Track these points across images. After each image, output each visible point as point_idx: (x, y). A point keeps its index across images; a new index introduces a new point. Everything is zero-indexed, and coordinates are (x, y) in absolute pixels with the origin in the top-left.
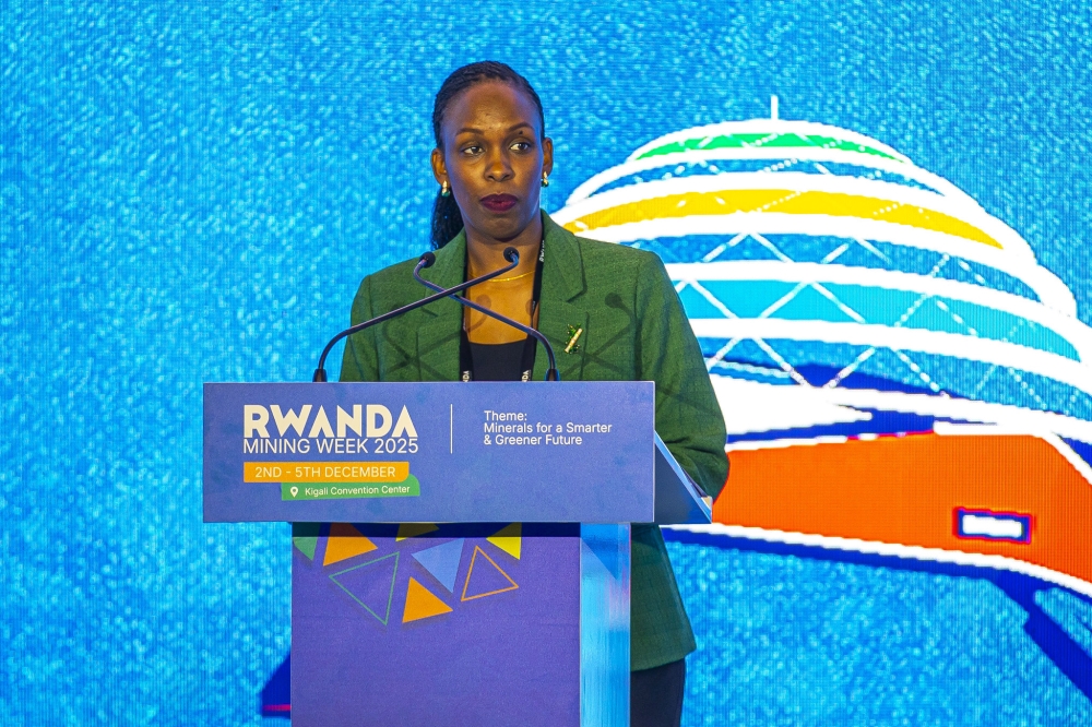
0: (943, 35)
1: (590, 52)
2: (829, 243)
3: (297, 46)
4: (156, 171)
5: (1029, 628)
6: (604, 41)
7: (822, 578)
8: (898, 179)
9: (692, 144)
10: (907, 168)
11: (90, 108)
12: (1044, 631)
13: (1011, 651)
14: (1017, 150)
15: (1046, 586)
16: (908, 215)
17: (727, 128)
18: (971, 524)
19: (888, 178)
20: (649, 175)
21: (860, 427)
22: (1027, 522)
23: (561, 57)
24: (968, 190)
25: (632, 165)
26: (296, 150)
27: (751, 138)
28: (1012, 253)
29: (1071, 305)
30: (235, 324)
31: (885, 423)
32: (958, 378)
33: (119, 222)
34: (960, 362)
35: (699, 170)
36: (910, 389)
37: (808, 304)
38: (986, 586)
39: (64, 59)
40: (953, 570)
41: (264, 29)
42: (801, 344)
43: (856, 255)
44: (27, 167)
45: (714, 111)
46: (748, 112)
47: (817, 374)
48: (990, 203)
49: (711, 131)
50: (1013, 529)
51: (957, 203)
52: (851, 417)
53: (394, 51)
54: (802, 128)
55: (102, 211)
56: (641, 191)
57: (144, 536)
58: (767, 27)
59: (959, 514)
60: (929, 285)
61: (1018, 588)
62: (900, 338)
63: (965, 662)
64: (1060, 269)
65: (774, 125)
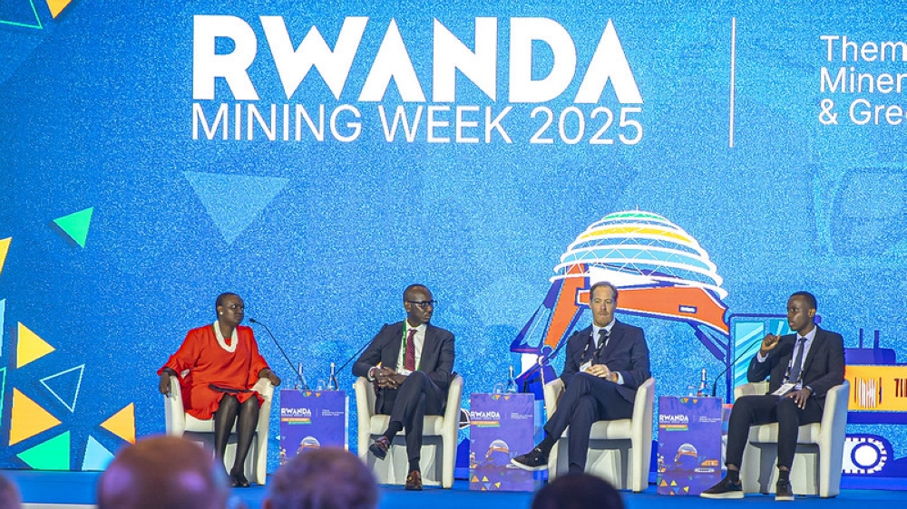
0: (678, 191)
1: (593, 193)
2: (650, 241)
3: (522, 191)
4: (486, 220)
5: (696, 334)
6: (596, 191)
7: (646, 321)
8: (667, 226)
9: (617, 216)
10: (669, 223)
11: (471, 204)
12: (699, 334)
13: (692, 339)
14: (696, 219)
15: (701, 324)
16: (668, 234)
17: (625, 213)
18: (683, 309)
19: (664, 225)
20: (606, 223)
21: (656, 285)
22: (695, 308)
23: (586, 194)
24: (683, 228)
25: (603, 221)
26: (521, 215)
27: (631, 215)
28: (694, 244)
29: (707, 257)
30: (505, 257)
31: (663, 284)
32: (680, 274)
33: (478, 232)
34: (681, 270)
35: (619, 222)
36: (669, 276)
37: (645, 255)
38: (686, 324)
39: (464, 192)
40: (678, 320)
41: (513, 186)
42: (642, 265)
43: (656, 243)
44: (455, 218)
45: (622, 208)
46: (630, 209)
47: (646, 272)
48: (689, 232)
49: (622, 213)
50: (693, 310)
51: (681, 232)
52: (654, 282)
53: (545, 192)
54: (644, 213)
55: (473, 229)
56: (604, 227)
57: (482, 308)
58: (636, 188)
59: (680, 306)
60: (674, 251)
61: (693, 324)
62: (666, 264)
63: (680, 341)
64: (705, 248)
65: (637, 212)
